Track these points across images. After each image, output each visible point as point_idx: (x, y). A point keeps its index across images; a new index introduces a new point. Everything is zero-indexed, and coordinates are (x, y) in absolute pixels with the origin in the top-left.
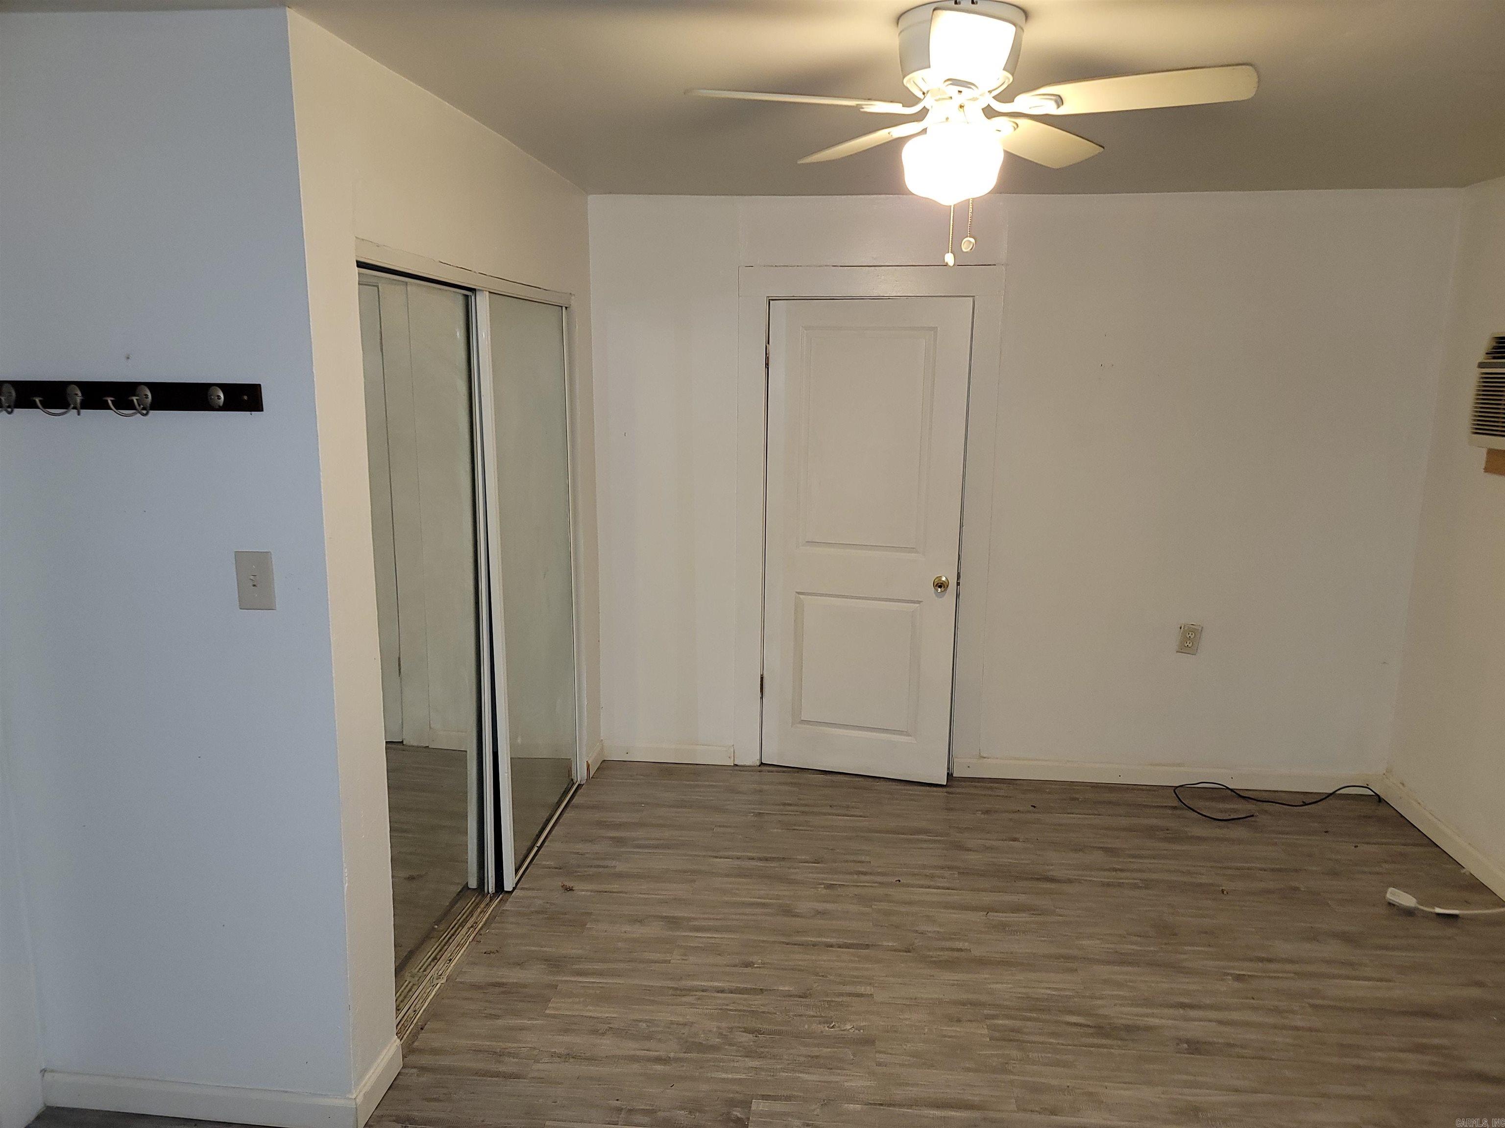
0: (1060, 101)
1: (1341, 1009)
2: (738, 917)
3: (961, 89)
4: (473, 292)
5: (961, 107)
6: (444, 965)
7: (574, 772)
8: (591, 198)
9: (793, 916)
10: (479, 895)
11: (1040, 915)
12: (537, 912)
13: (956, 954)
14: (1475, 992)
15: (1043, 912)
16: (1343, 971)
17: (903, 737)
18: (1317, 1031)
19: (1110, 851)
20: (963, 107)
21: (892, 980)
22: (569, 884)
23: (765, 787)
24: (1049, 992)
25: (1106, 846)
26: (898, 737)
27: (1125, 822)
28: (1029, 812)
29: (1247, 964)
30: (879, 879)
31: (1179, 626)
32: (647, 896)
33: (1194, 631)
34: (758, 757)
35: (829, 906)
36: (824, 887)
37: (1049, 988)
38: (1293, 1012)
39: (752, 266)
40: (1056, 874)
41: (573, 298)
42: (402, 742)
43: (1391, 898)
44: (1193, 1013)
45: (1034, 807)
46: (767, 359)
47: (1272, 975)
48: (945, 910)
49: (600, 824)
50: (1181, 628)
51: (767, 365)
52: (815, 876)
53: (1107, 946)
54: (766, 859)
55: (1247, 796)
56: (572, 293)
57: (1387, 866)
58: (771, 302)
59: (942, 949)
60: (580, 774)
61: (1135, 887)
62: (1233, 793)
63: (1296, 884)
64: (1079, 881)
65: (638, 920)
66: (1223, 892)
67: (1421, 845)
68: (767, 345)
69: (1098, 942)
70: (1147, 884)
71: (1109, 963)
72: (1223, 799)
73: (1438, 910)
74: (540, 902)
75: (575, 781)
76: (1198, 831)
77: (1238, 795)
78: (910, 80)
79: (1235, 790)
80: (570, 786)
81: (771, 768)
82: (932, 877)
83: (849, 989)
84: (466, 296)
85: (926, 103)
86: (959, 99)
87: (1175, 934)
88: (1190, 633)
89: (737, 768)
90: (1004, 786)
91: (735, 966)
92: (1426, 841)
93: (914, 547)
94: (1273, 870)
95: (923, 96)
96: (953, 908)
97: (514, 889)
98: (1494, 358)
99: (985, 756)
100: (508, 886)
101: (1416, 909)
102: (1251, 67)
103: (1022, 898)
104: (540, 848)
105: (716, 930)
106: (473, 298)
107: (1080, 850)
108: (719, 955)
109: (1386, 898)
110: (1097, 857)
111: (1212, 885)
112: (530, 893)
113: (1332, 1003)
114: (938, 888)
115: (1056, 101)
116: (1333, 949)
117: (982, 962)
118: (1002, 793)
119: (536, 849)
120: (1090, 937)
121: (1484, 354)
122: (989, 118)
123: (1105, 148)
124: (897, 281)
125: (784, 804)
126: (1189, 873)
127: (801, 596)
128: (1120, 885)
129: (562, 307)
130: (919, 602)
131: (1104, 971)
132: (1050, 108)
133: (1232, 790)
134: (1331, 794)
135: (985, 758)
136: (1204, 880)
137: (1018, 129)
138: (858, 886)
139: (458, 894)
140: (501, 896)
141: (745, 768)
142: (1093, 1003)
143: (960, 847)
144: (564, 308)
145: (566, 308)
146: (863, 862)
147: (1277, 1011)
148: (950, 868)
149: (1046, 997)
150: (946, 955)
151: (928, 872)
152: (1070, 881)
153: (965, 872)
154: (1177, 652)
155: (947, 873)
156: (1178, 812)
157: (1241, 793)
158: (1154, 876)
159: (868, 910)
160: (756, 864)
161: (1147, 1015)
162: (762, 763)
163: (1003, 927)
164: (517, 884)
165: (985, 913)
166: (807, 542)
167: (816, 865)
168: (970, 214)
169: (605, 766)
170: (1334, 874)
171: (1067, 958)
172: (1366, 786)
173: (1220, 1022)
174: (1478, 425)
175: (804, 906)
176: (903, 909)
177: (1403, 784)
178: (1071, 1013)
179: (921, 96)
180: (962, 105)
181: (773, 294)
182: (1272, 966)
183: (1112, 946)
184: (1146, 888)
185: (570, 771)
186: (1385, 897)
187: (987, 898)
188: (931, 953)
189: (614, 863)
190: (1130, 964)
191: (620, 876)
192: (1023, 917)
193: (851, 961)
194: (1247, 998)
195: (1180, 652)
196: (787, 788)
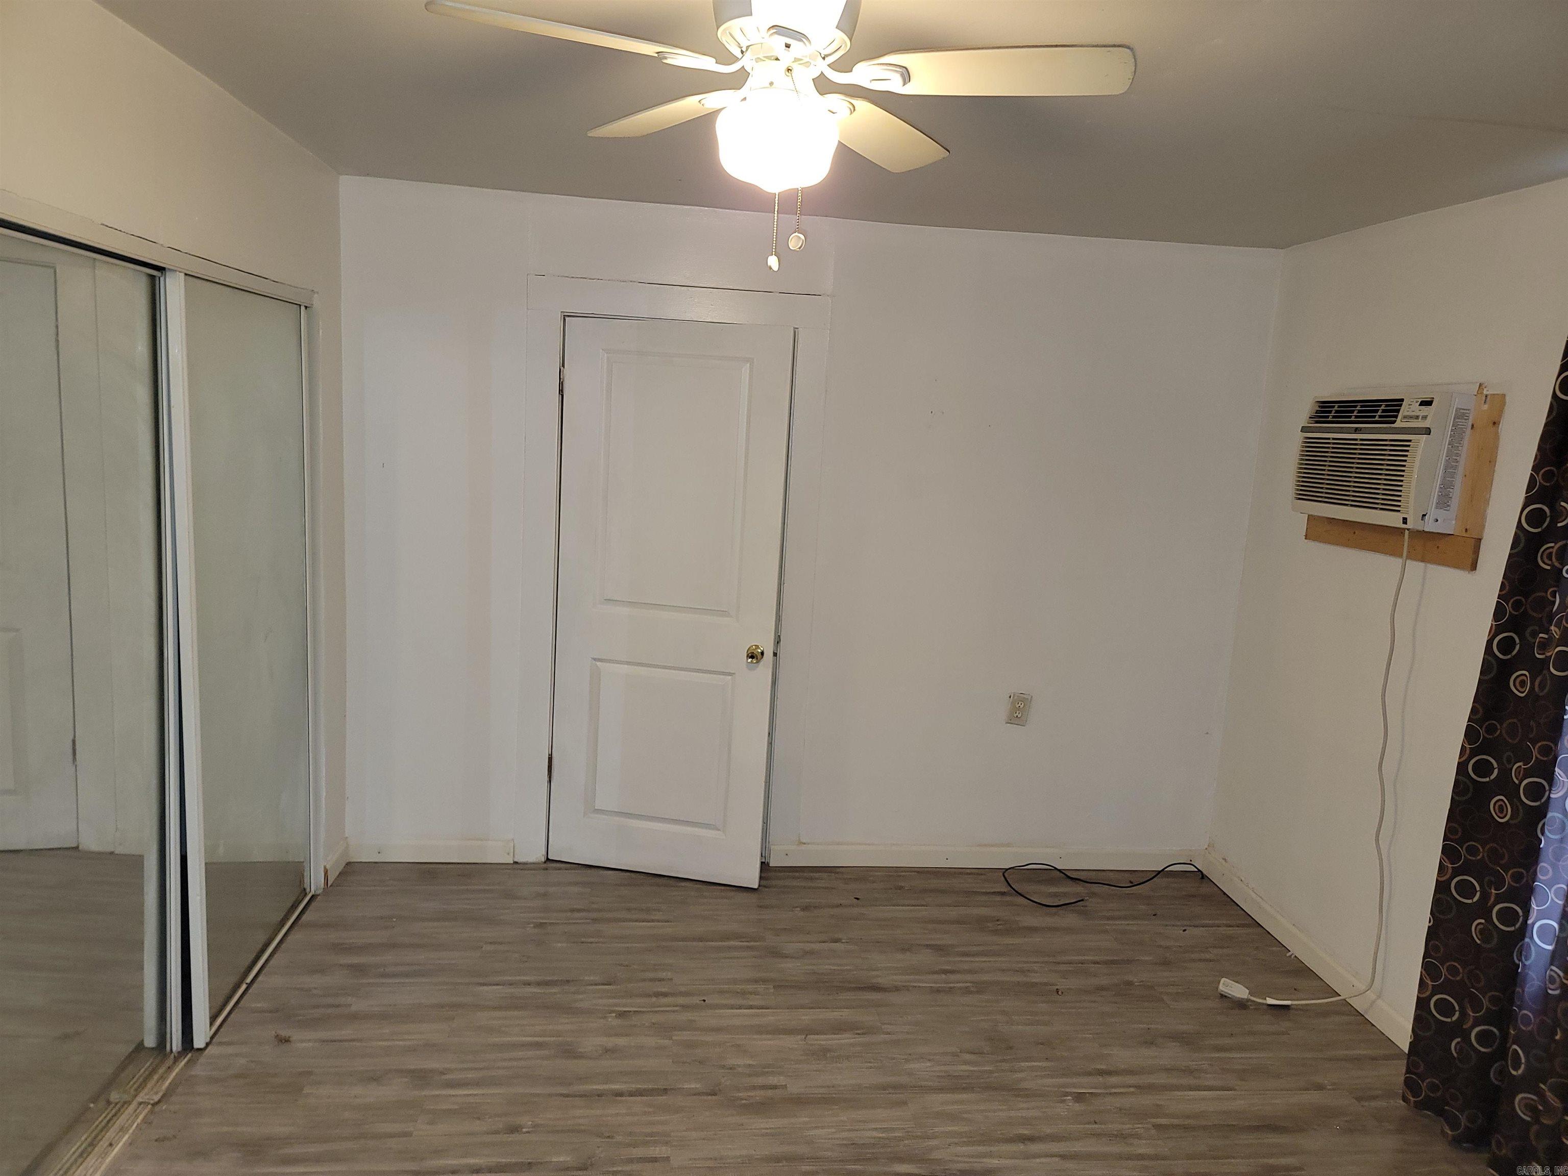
0: (906, 76)
1: (1186, 1128)
2: (505, 1064)
3: (789, 41)
4: (162, 273)
5: (789, 70)
6: (96, 1160)
7: (306, 880)
8: (343, 178)
9: (575, 1058)
10: (155, 1058)
11: (865, 1034)
12: (237, 1076)
13: (770, 1093)
14: (1314, 1097)
15: (869, 1031)
16: (1184, 1081)
17: (710, 831)
18: (1164, 1158)
19: (939, 949)
20: (791, 70)
21: (694, 1134)
22: (284, 1033)
23: (552, 890)
24: (875, 1134)
25: (933, 943)
26: (704, 830)
27: (953, 913)
28: (852, 906)
29: (1085, 1080)
30: (681, 1000)
31: (1009, 695)
32: (389, 1043)
33: (1023, 700)
34: (544, 852)
35: (621, 1041)
36: (616, 1016)
37: (876, 1129)
38: (1138, 1136)
39: (544, 275)
40: (882, 981)
41: (316, 295)
42: (77, 848)
43: (1223, 989)
44: (1035, 1148)
45: (858, 899)
46: (561, 384)
47: (1114, 1090)
48: (758, 1036)
49: (339, 948)
50: (1010, 697)
51: (561, 391)
52: (605, 1001)
53: (937, 1068)
54: (547, 983)
55: (1076, 877)
56: (315, 290)
57: (1215, 951)
58: (567, 319)
59: (754, 1088)
60: (315, 882)
61: (967, 991)
62: (1062, 874)
63: (1130, 978)
64: (907, 988)
65: (374, 1078)
66: (1058, 992)
67: (1244, 926)
68: (562, 368)
69: (928, 1064)
70: (981, 988)
71: (941, 1090)
72: (1051, 881)
73: (1270, 1001)
74: (243, 1061)
75: (308, 890)
76: (1030, 919)
77: (1066, 876)
78: (725, 30)
79: (1063, 871)
80: (301, 898)
81: (558, 865)
82: (743, 994)
83: (639, 1152)
84: (152, 277)
85: (746, 62)
86: (787, 58)
87: (1011, 1048)
88: (1020, 704)
89: (516, 866)
90: (825, 875)
91: (496, 1132)
92: (1249, 921)
93: (727, 610)
94: (1106, 963)
95: (741, 55)
96: (768, 1033)
97: (208, 1044)
98: (1317, 422)
99: (804, 841)
100: (199, 1042)
101: (1248, 1000)
102: (1128, 50)
103: (845, 1014)
104: (249, 986)
105: (477, 1084)
106: (162, 279)
107: (909, 950)
108: (479, 1119)
109: (1219, 990)
110: (925, 958)
111: (1046, 984)
112: (230, 1050)
113: (1176, 1121)
114: (751, 1007)
115: (902, 75)
116: (1171, 1054)
117: (800, 1101)
118: (821, 884)
119: (244, 987)
120: (922, 1058)
121: (1308, 418)
122: (821, 95)
123: (951, 152)
124: (712, 305)
125: (572, 911)
126: (1022, 971)
127: (598, 663)
128: (950, 991)
129: (300, 305)
130: (730, 674)
131: (937, 1101)
132: (895, 85)
133: (1060, 870)
134: (1159, 872)
135: (804, 844)
136: (1036, 978)
137: (855, 112)
138: (656, 1012)
139: (127, 1058)
140: (190, 1055)
141: (528, 866)
142: (926, 1144)
143: (776, 954)
144: (303, 308)
145: (306, 307)
146: (663, 980)
147: (1121, 1136)
148: (764, 981)
149: (872, 1141)
150: (759, 1095)
151: (739, 987)
152: (897, 989)
153: (781, 986)
154: (1006, 723)
155: (760, 988)
156: (1008, 898)
157: (1069, 874)
158: (985, 977)
159: (666, 1042)
160: (535, 990)
161: (984, 1155)
162: (548, 859)
163: (823, 1053)
164: (212, 1038)
165: (804, 1037)
166: (606, 600)
167: (607, 987)
168: (798, 203)
169: (350, 869)
170: (1165, 963)
171: (897, 1087)
172: (1190, 862)
173: (1063, 1157)
174: (1301, 490)
175: (591, 1043)
176: (709, 1038)
177: (1225, 860)
178: (901, 1160)
179: (739, 55)
180: (790, 68)
181: (569, 310)
182: (1114, 1080)
183: (943, 1068)
184: (978, 992)
185: (301, 881)
186: (1217, 988)
187: (806, 1017)
188: (740, 1094)
189: (349, 1000)
190: (964, 1089)
191: (355, 1017)
192: (846, 1039)
193: (645, 1113)
194: (1089, 1123)
195: (1009, 723)
196: (576, 889)
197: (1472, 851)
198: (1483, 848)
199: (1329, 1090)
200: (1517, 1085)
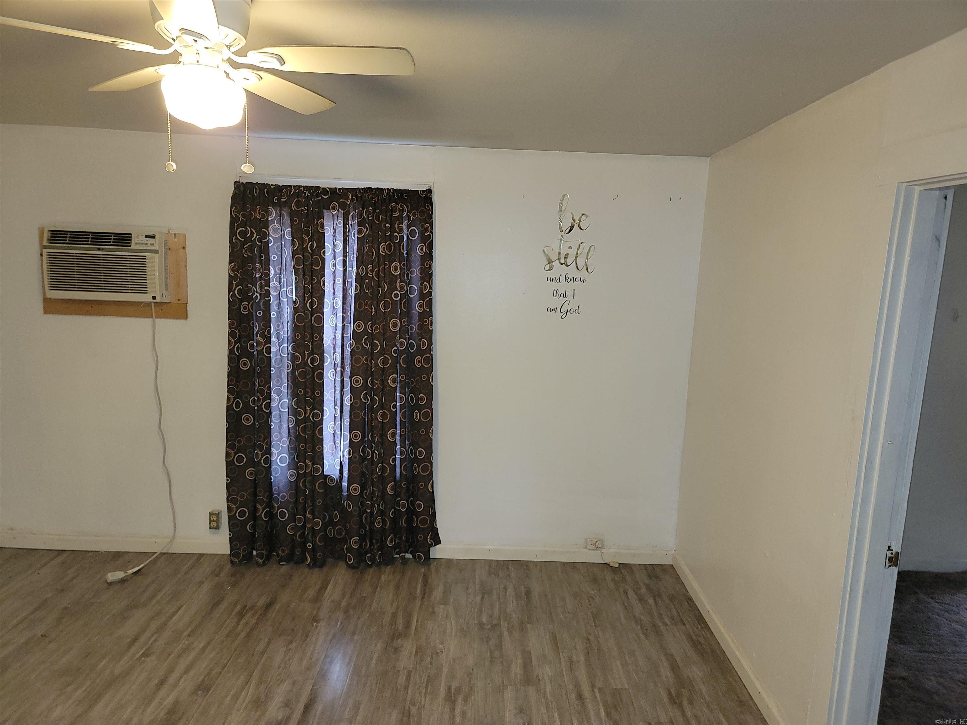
197: (239, 442)
198: (243, 439)
199: (205, 581)
200: (285, 524)
